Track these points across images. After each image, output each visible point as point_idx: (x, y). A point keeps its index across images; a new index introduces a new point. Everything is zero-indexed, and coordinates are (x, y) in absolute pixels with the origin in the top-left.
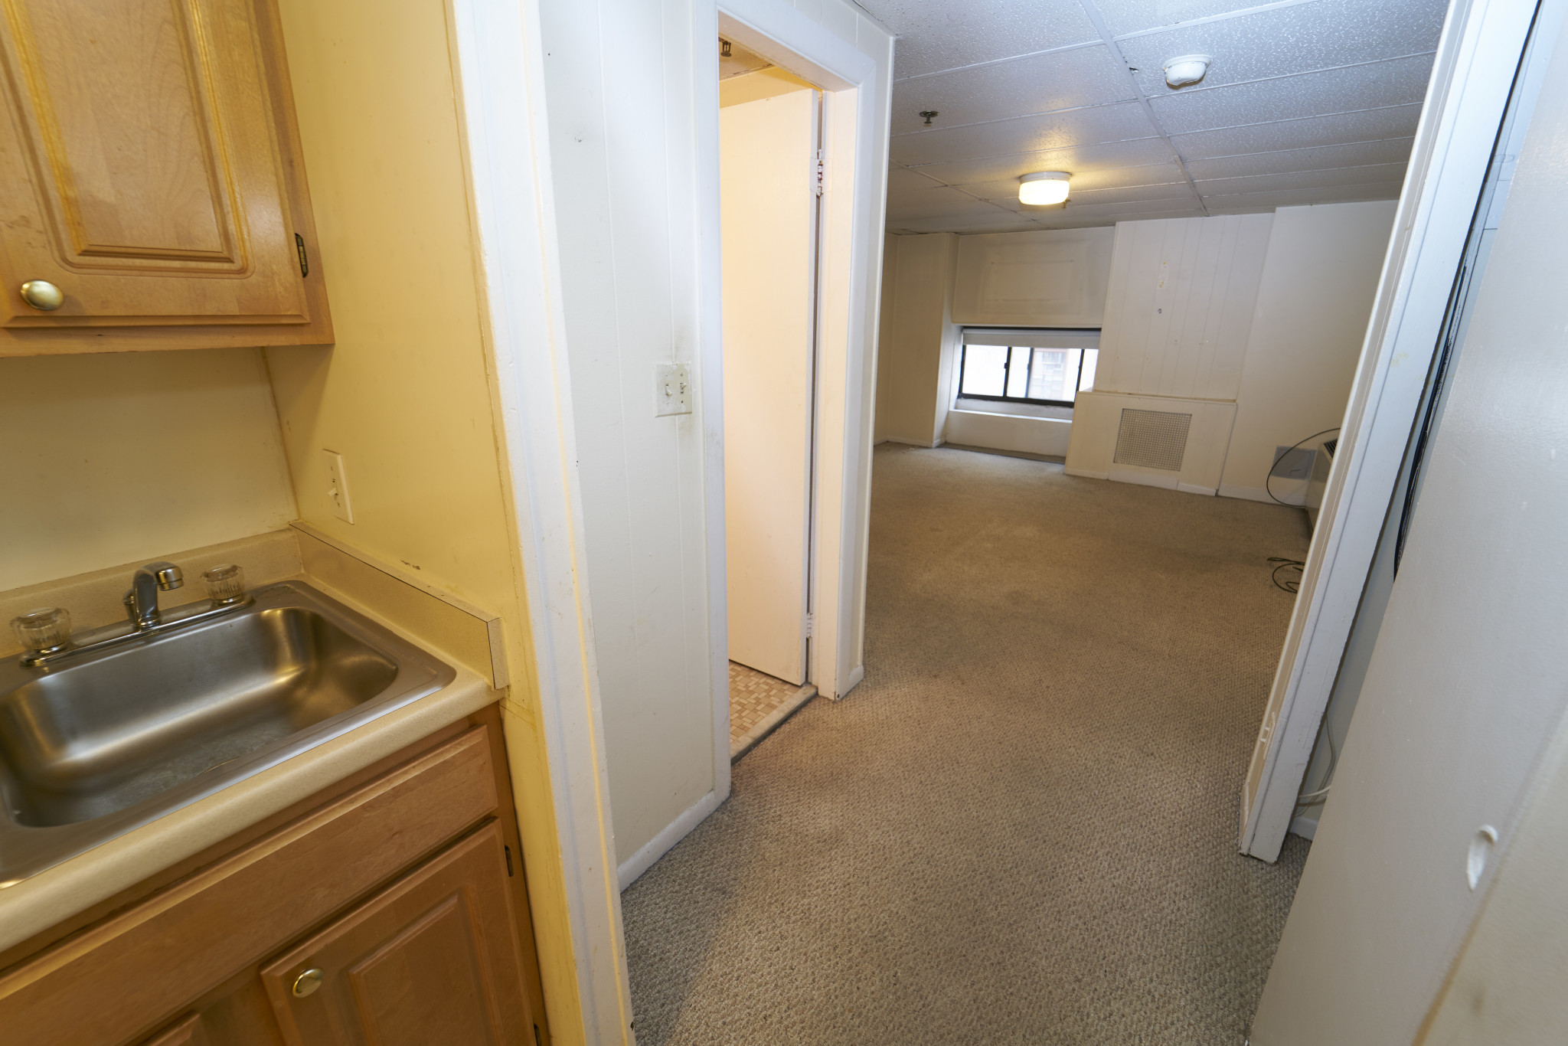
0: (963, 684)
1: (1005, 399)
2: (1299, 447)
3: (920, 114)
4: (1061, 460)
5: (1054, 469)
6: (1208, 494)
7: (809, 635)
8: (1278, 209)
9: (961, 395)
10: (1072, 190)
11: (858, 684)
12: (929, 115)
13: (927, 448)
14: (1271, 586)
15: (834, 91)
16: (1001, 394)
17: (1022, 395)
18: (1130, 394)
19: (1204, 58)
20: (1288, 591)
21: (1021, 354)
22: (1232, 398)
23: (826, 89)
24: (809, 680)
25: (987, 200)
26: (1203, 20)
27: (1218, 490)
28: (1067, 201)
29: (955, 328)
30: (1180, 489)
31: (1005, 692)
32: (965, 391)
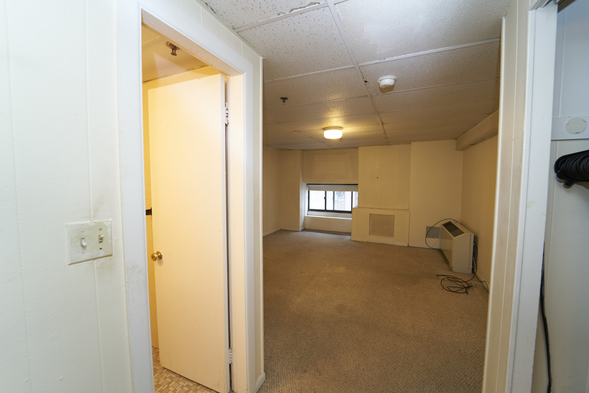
0: (320, 375)
1: (325, 211)
2: (435, 226)
3: (281, 98)
4: (349, 234)
5: (348, 238)
6: (405, 246)
7: (231, 362)
8: (412, 143)
9: (309, 210)
10: (343, 134)
11: (262, 386)
12: (284, 99)
13: (297, 231)
14: (442, 289)
15: (232, 76)
16: (324, 209)
17: (332, 209)
18: (371, 208)
19: (393, 77)
20: (449, 291)
21: (330, 194)
22: (407, 209)
23: (229, 76)
24: (233, 390)
25: (312, 138)
26: (395, 58)
27: (408, 244)
28: (341, 138)
29: (305, 185)
30: (395, 244)
31: (343, 377)
32: (310, 208)
